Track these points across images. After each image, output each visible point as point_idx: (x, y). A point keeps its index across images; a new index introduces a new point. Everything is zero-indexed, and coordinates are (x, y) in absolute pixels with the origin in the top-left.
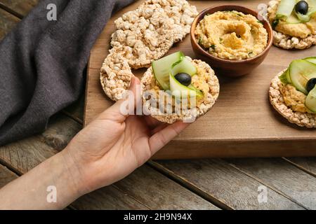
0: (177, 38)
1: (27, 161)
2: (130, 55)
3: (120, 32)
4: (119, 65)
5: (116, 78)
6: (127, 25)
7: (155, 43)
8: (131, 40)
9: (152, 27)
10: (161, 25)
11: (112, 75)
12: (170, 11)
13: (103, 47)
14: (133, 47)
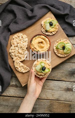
0: (26, 47)
1: (11, 93)
2: (19, 59)
3: (12, 53)
4: (18, 64)
5: (20, 67)
6: (13, 51)
7: (23, 53)
8: (17, 55)
9: (19, 49)
10: (21, 47)
11: (18, 67)
12: (19, 39)
13: (10, 58)
14: (18, 56)
